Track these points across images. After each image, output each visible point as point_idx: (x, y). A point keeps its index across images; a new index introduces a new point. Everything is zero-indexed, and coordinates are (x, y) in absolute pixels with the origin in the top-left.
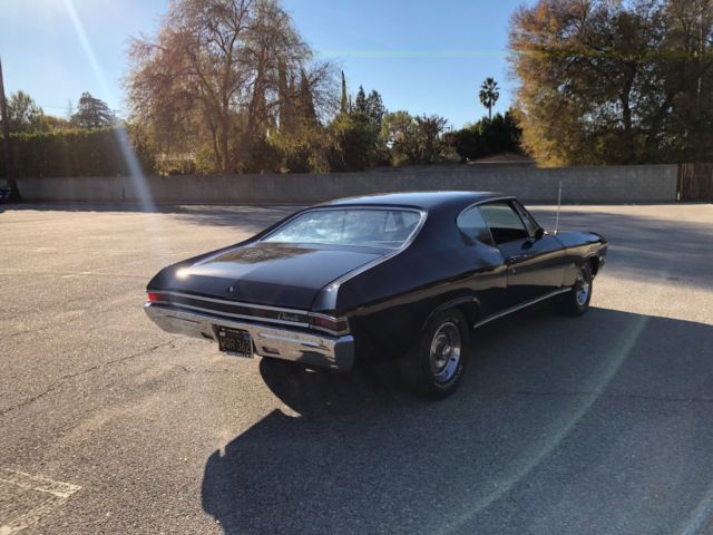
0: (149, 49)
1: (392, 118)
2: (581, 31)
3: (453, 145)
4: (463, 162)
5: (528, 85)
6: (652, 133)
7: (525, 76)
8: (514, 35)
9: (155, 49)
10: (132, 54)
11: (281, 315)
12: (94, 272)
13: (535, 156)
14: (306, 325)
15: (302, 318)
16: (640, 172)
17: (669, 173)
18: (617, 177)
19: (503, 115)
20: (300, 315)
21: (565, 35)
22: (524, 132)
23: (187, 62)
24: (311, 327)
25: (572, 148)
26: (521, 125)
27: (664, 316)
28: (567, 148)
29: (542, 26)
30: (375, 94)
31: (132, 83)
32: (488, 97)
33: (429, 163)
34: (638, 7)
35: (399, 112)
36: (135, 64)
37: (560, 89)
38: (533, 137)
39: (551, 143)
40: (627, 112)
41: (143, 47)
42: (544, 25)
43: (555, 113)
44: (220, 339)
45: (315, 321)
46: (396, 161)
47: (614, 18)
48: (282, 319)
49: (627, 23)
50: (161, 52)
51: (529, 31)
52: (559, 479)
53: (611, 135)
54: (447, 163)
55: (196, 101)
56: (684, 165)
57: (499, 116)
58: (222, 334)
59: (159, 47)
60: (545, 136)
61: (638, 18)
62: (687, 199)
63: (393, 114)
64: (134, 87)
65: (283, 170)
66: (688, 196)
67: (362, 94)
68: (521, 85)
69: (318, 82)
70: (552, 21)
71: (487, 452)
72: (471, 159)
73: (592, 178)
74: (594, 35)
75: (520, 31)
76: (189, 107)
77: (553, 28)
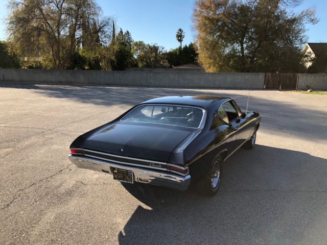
0: (17, 4)
1: (136, 44)
2: (224, 12)
3: (166, 59)
4: (171, 67)
5: (201, 34)
6: (252, 58)
7: (200, 30)
8: (196, 10)
9: (21, 4)
10: (9, 6)
11: (152, 164)
12: (7, 125)
13: (204, 66)
14: (166, 170)
15: (163, 166)
16: (250, 76)
17: (261, 77)
18: (240, 77)
19: (188, 46)
20: (162, 165)
21: (217, 13)
22: (199, 55)
23: (37, 12)
24: (168, 170)
25: (220, 63)
26: (197, 52)
27: (285, 148)
28: (218, 63)
29: (208, 8)
30: (128, 32)
31: (9, 22)
32: (180, 37)
33: (156, 67)
34: (249, 3)
35: (140, 42)
36: (10, 12)
37: (215, 36)
38: (203, 57)
39: (211, 61)
40: (242, 48)
41: (14, 3)
42: (209, 7)
43: (213, 47)
44: (114, 174)
45: (170, 168)
46: (140, 65)
47: (239, 7)
48: (151, 165)
49: (244, 9)
50: (24, 6)
51: (202, 9)
52: (281, 236)
53: (236, 58)
54: (164, 67)
55: (43, 32)
56: (267, 74)
57: (186, 46)
58: (115, 171)
59: (23, 4)
60: (208, 57)
61: (249, 8)
62: (268, 88)
63: (137, 42)
64: (10, 23)
65: (86, 68)
66: (269, 87)
67: (121, 32)
68: (198, 34)
69: (105, 27)
70: (213, 6)
71: (245, 223)
72: (175, 66)
73: (230, 78)
74: (230, 13)
75: (198, 9)
76: (39, 35)
77: (213, 9)
